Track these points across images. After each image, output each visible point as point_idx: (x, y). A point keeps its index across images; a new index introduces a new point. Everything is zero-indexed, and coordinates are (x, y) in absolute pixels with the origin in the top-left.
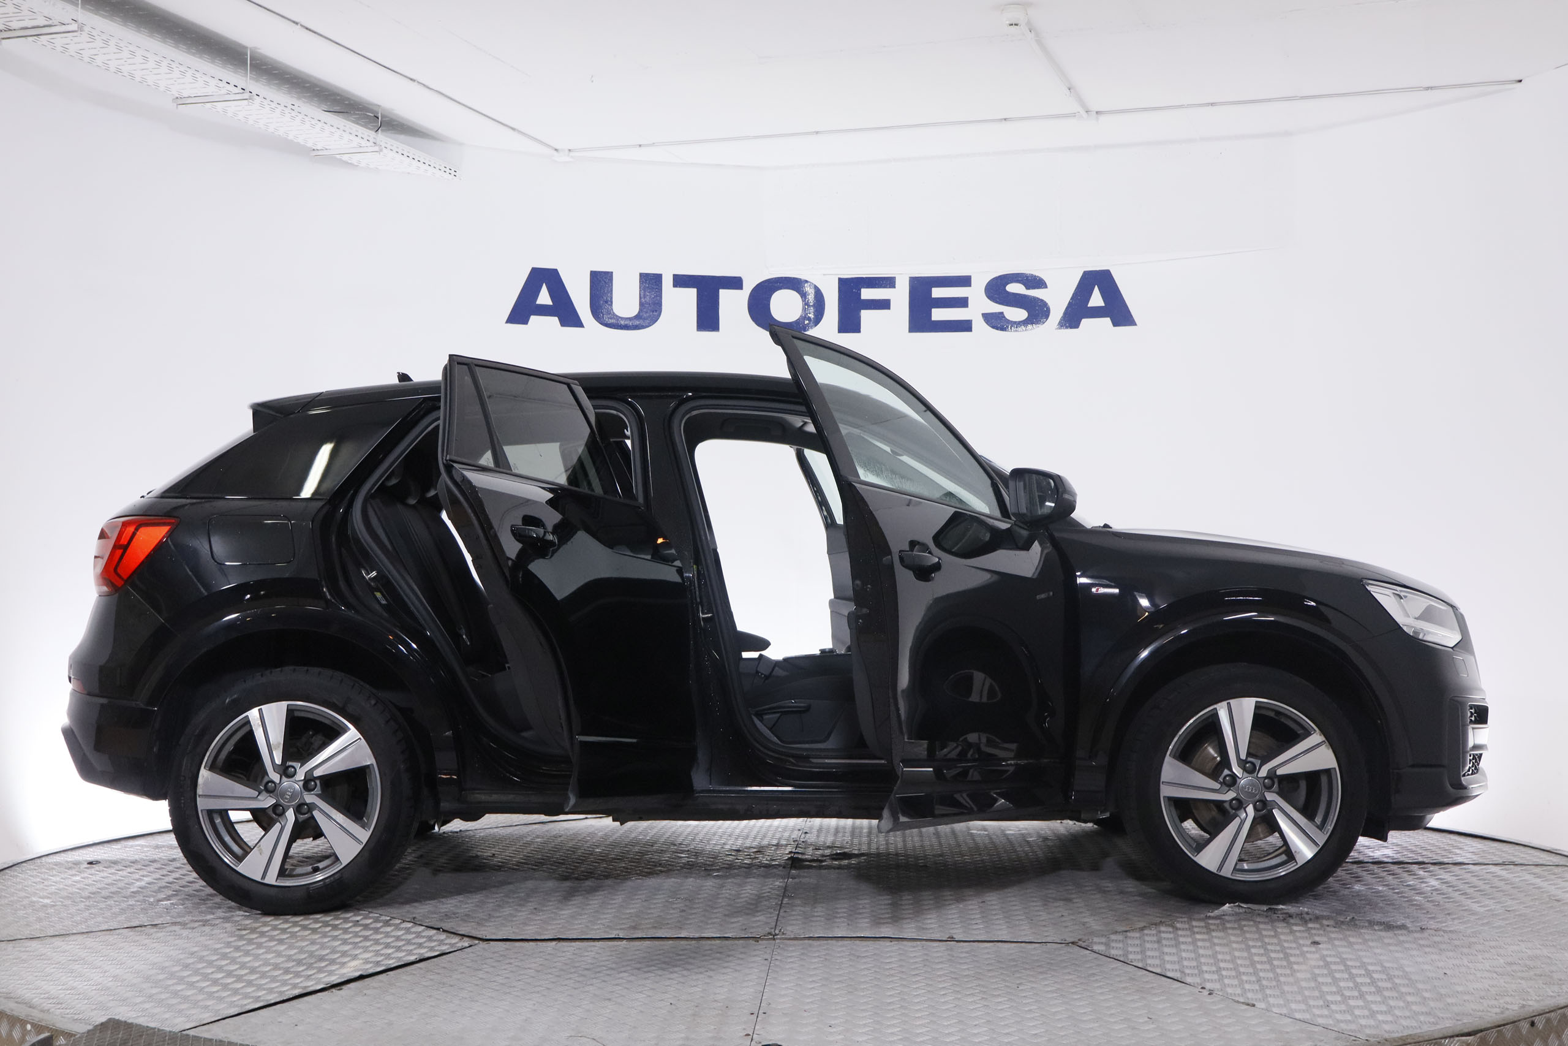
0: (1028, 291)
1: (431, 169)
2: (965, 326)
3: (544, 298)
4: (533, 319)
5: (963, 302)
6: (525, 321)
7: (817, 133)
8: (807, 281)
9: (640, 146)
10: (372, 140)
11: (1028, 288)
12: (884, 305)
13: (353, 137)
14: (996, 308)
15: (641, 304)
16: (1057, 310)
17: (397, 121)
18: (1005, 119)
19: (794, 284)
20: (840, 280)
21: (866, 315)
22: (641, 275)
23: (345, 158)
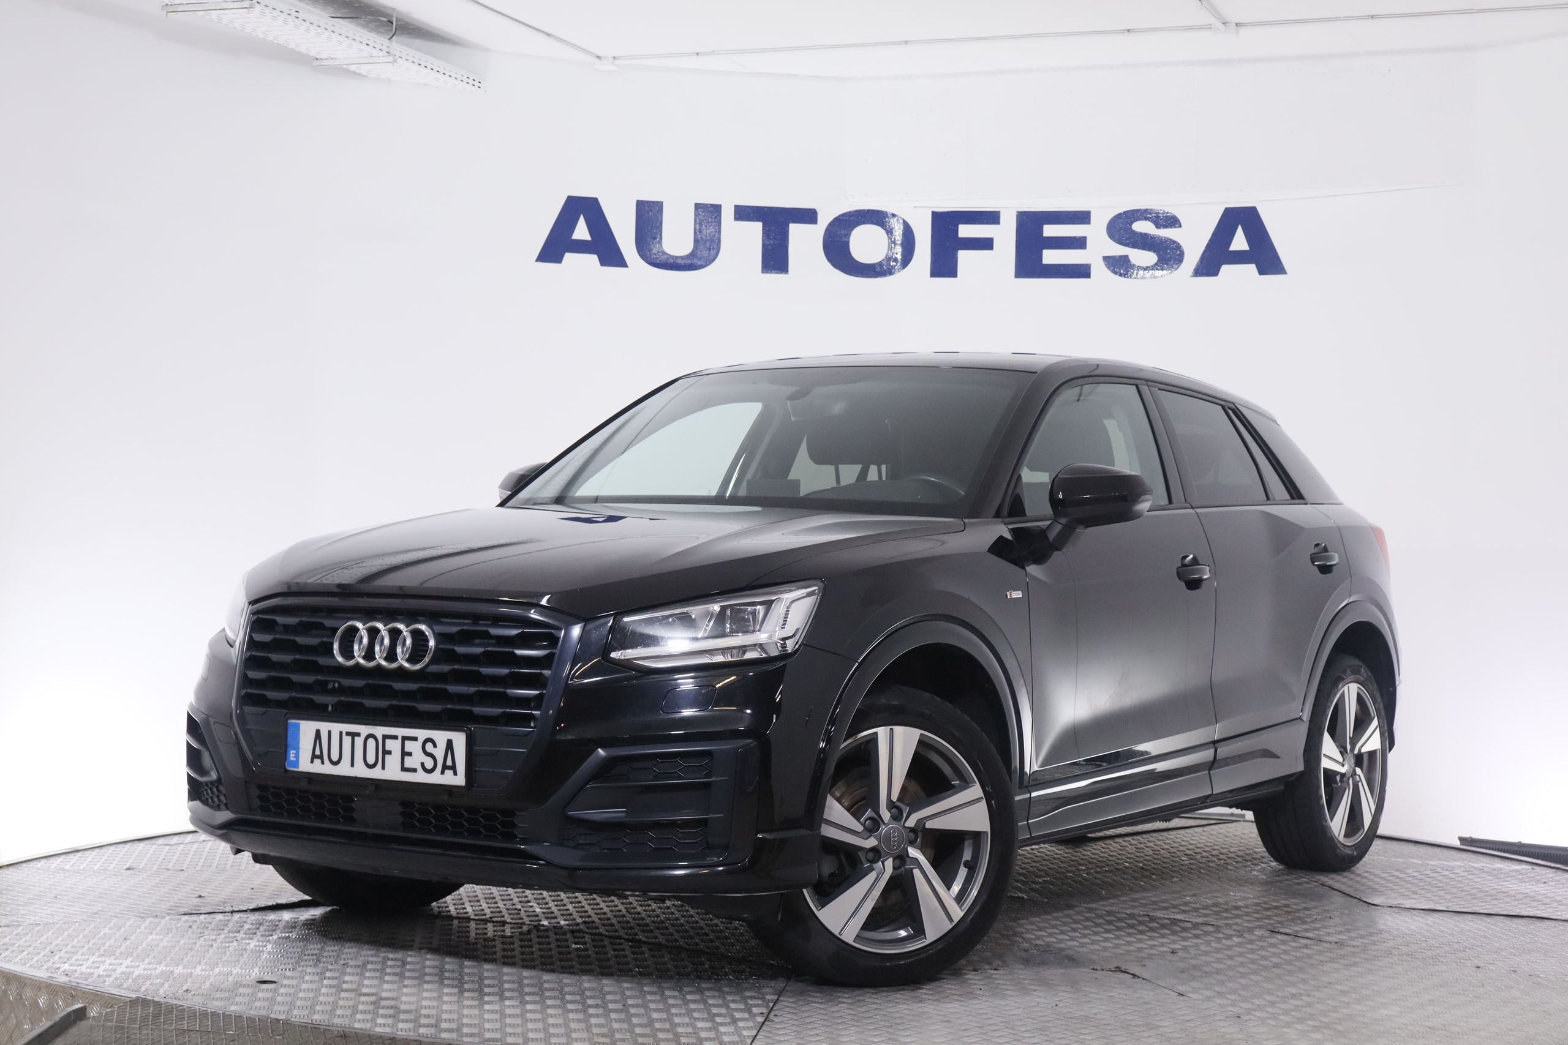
0: (1159, 230)
1: (452, 80)
2: (1081, 271)
3: (581, 232)
4: (568, 256)
5: (1079, 243)
6: (557, 259)
7: (906, 42)
8: (894, 215)
9: (697, 54)
10: (385, 49)
11: (1158, 226)
12: (986, 244)
13: (363, 47)
14: (1119, 250)
15: (696, 241)
16: (1194, 252)
17: (414, 25)
18: (1128, 31)
19: (877, 217)
20: (933, 213)
21: (964, 256)
22: (698, 206)
23: (352, 68)
